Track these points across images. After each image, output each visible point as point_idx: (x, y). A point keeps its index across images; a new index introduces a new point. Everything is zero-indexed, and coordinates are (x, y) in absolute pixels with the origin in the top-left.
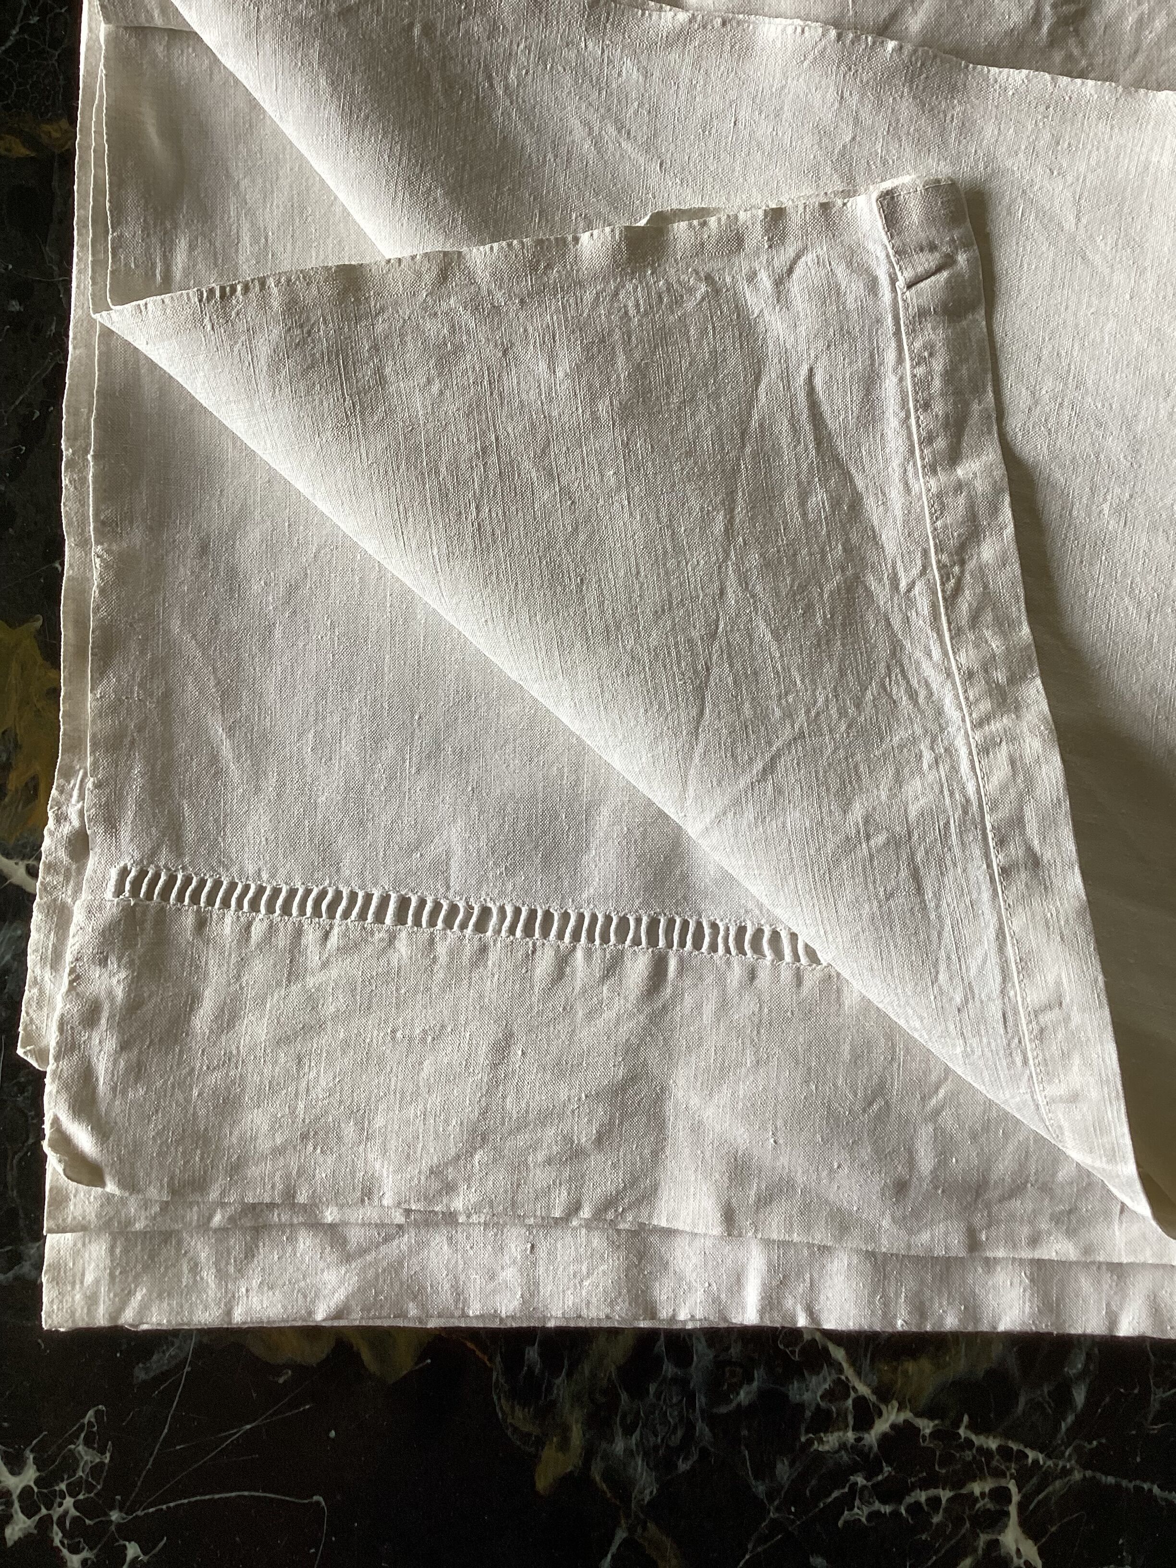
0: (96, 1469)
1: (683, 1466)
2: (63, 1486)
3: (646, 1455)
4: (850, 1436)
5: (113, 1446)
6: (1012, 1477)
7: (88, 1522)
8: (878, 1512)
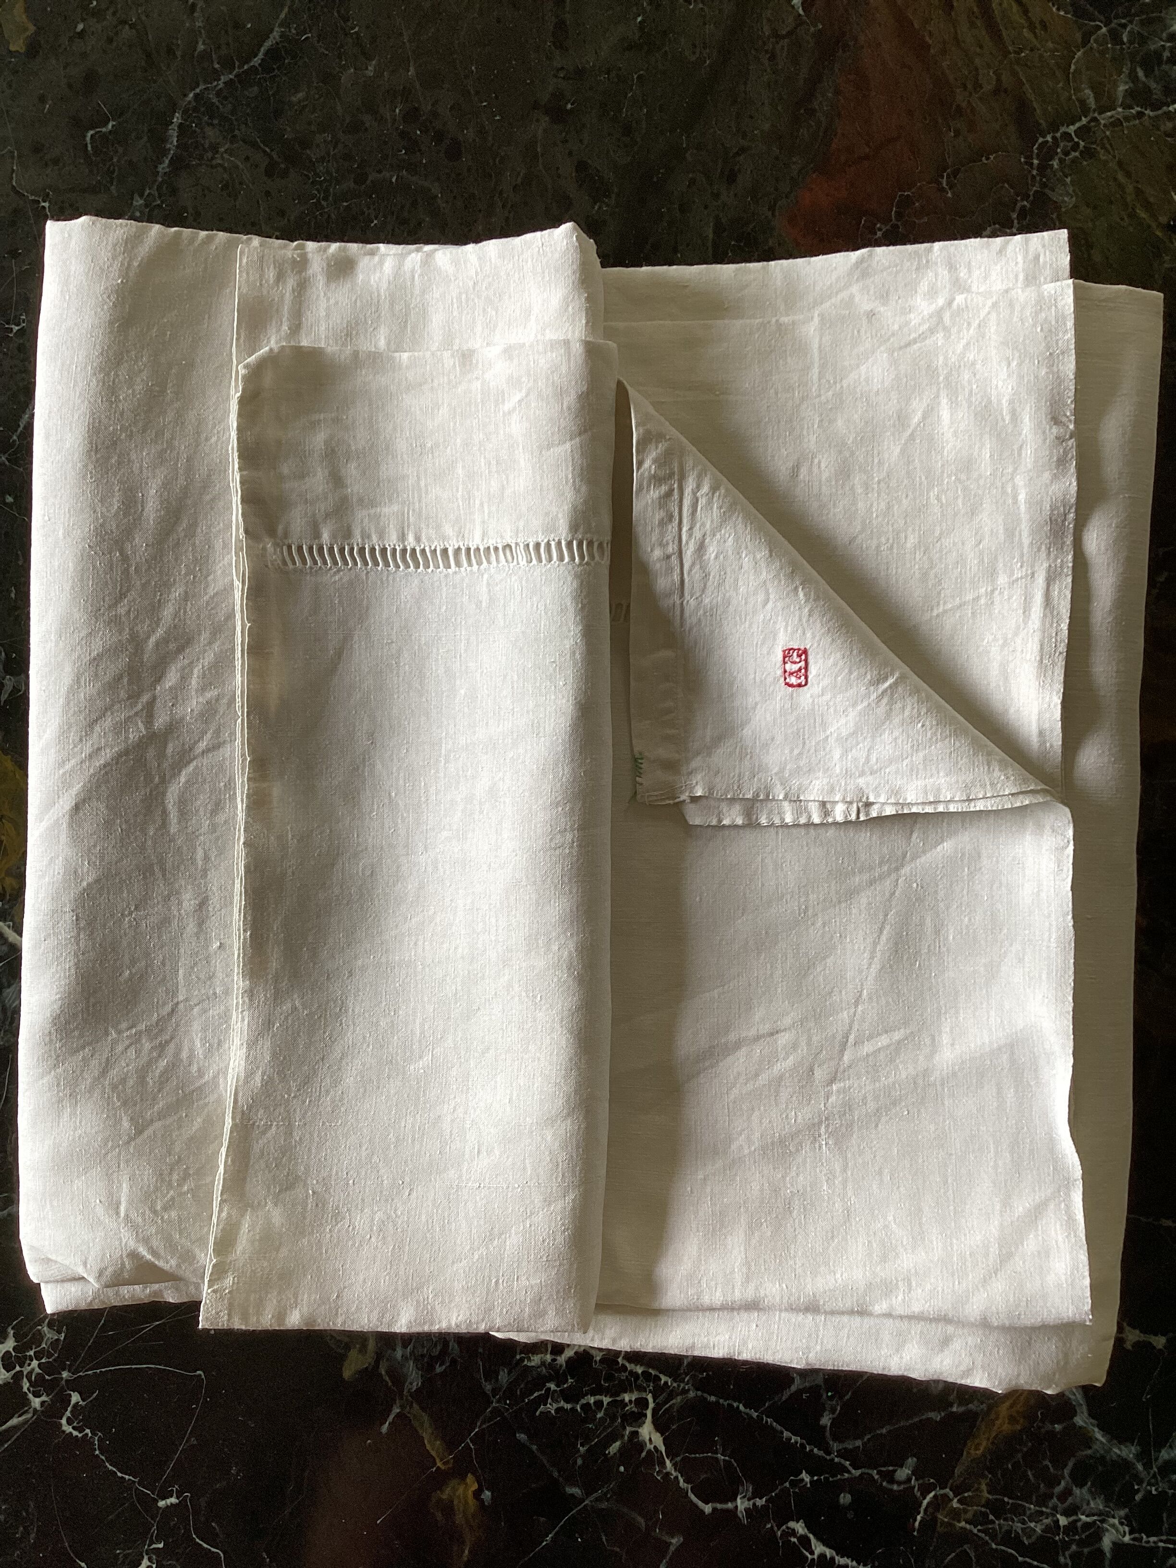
0: (54, 1345)
1: (439, 1369)
2: (32, 1353)
3: (416, 1360)
4: (549, 1358)
5: (67, 1329)
6: (650, 1391)
7: (47, 1377)
8: (563, 1408)
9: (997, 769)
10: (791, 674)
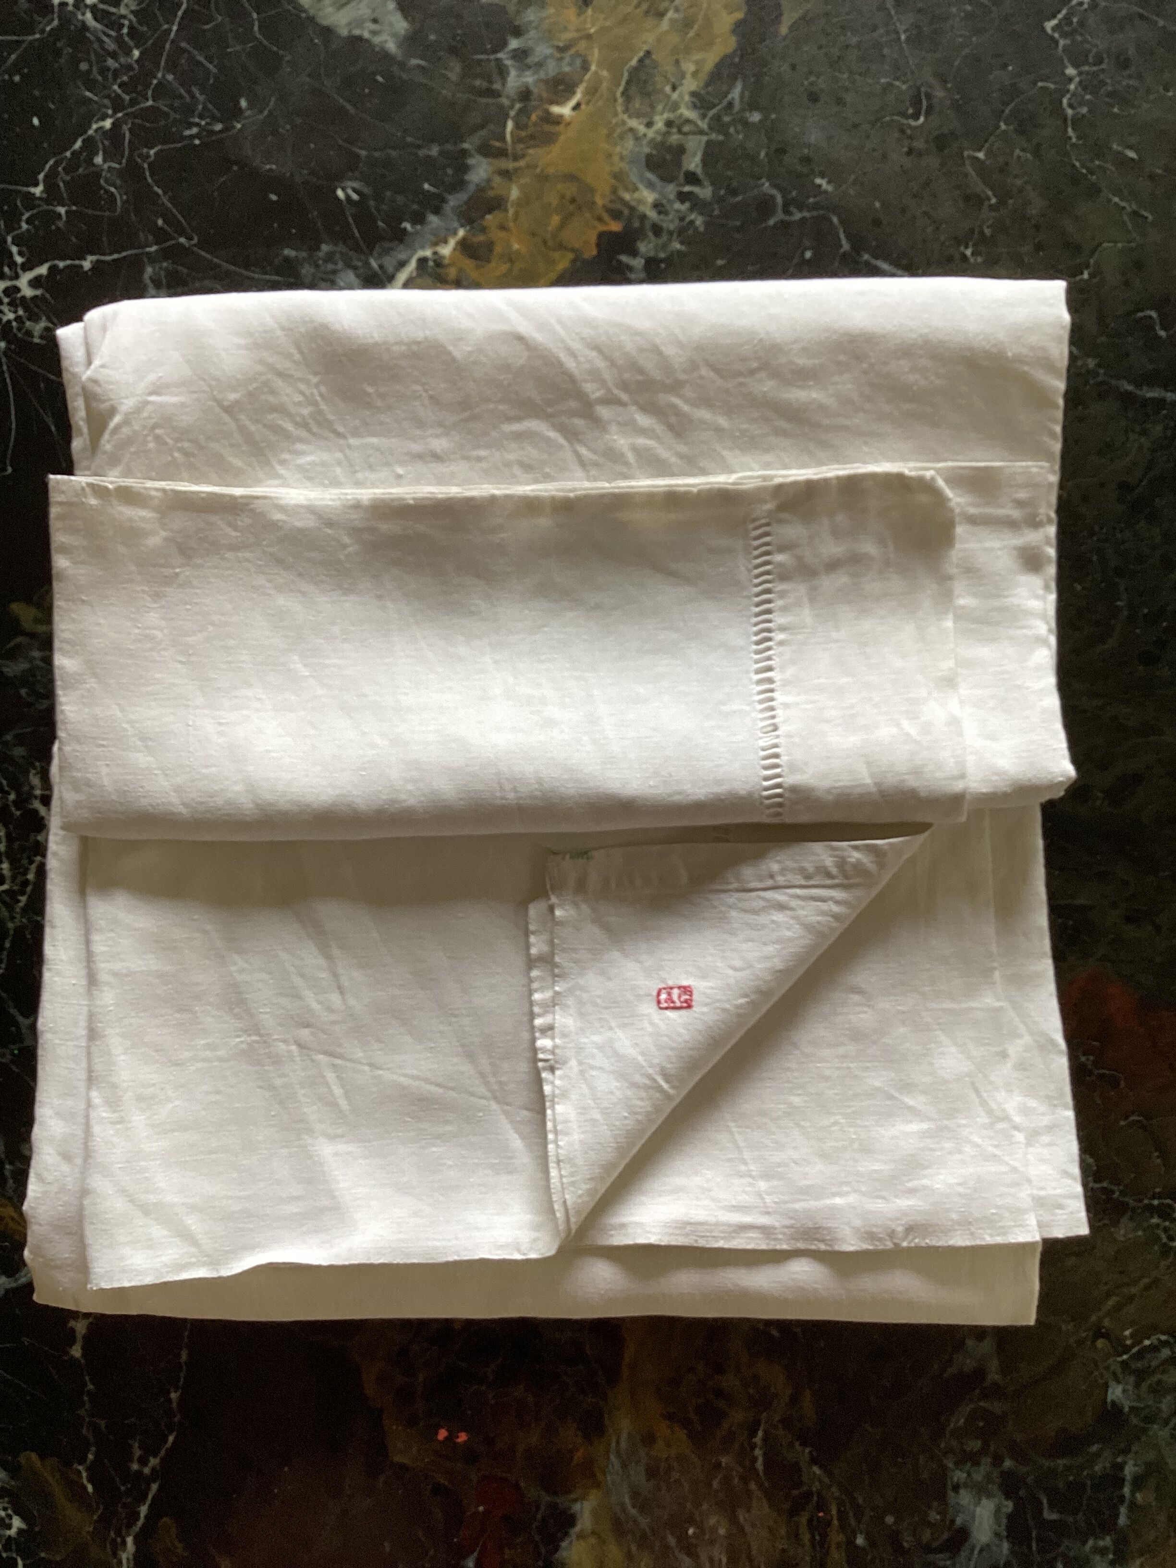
0: (29, 333)
1: (23, 692)
2: (21, 312)
3: (30, 670)
4: (38, 792)
9: (588, 1186)
10: (669, 994)
